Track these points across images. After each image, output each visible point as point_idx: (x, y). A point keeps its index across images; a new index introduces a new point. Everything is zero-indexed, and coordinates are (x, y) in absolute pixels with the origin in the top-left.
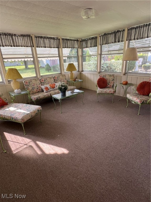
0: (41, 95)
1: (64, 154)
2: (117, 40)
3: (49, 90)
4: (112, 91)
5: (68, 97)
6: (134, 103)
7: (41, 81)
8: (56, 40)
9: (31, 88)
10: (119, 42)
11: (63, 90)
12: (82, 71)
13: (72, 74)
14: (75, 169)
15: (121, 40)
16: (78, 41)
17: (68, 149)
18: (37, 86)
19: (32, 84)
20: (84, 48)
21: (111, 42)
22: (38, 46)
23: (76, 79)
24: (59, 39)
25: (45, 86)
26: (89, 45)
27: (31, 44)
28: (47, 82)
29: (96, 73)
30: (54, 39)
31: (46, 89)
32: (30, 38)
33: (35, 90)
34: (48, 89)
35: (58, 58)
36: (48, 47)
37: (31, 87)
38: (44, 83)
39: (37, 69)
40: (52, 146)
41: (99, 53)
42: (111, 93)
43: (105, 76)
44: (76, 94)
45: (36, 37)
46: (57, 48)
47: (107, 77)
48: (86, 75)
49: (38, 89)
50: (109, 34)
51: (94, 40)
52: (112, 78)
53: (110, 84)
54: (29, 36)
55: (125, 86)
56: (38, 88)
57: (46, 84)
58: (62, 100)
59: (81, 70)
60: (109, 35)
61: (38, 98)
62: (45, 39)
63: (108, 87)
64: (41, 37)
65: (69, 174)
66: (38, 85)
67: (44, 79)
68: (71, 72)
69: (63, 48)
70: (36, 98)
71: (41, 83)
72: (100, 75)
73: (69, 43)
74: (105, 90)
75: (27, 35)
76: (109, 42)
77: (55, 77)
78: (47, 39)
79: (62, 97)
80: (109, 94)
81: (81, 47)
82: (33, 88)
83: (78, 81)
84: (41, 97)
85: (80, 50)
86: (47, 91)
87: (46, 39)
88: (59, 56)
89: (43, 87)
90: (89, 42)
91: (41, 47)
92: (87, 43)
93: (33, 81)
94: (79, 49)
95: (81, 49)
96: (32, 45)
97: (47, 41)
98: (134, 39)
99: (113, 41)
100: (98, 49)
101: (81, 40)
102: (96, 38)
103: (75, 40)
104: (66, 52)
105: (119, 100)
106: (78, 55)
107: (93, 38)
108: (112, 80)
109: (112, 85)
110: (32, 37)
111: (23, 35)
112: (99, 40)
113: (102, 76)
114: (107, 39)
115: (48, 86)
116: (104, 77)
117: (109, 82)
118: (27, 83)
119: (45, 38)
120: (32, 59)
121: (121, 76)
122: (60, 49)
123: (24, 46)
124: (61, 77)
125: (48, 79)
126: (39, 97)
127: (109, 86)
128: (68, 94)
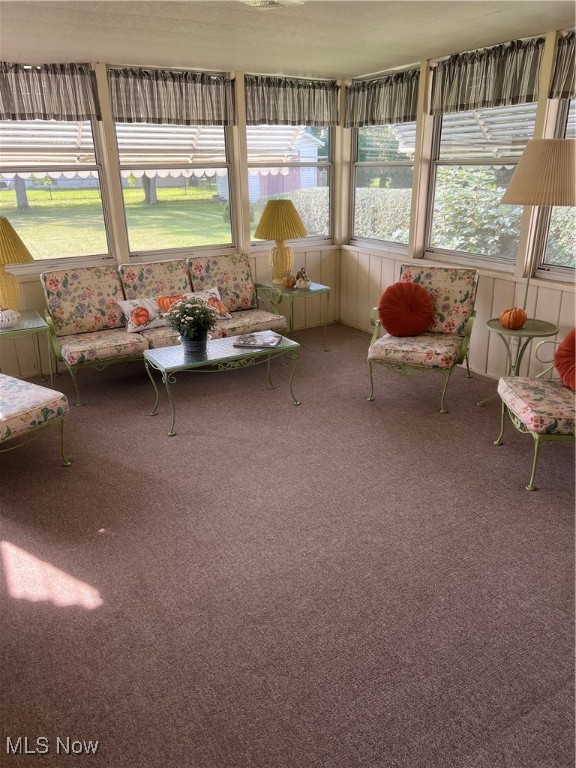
0: (104, 345)
2: (506, 95)
3: (152, 325)
4: (440, 357)
6: (518, 426)
7: (125, 278)
8: (213, 87)
9: (73, 309)
10: (515, 100)
12: (350, 240)
13: (281, 254)
15: (524, 92)
16: (333, 86)
18: (102, 302)
19: (80, 292)
20: (361, 125)
21: (481, 99)
23: (298, 278)
24: (233, 81)
25: (136, 302)
26: (383, 112)
27: (87, 109)
30: (205, 79)
31: (137, 316)
32: (88, 78)
33: (89, 320)
34: (149, 320)
35: (222, 172)
36: (169, 121)
37: (73, 300)
38: (135, 288)
39: (114, 219)
41: (427, 152)
42: (435, 367)
43: (428, 276)
45: (117, 74)
46: (219, 123)
47: (439, 283)
48: (364, 260)
49: (103, 314)
50: (473, 58)
51: (405, 84)
52: (460, 287)
53: (448, 319)
54: (82, 69)
56: (104, 308)
57: (147, 294)
59: (342, 232)
60: (473, 63)
61: (85, 354)
62: (160, 82)
63: (433, 334)
64: (140, 74)
66: (105, 296)
67: (136, 272)
68: (280, 242)
69: (248, 123)
70: (75, 356)
71: (123, 286)
72: (405, 271)
73: (284, 100)
74: (405, 348)
75: (72, 66)
76: (472, 101)
77: (195, 263)
78: (170, 83)
81: (348, 121)
82: (80, 309)
83: (307, 290)
84: (100, 353)
85: (343, 135)
86: (142, 327)
87: (165, 80)
88: (230, 164)
89: (127, 307)
90: (384, 93)
91: (139, 120)
92: (373, 102)
93: (87, 279)
94: (338, 129)
95: (347, 131)
96: (93, 111)
97: (168, 91)
99: (490, 97)
101: (349, 84)
102: (416, 73)
103: (320, 85)
104: (269, 140)
106: (332, 160)
107: (400, 76)
108: (460, 297)
109: (458, 322)
110: (93, 74)
111: (54, 66)
112: (425, 84)
113: (414, 274)
114: (464, 83)
115: (150, 304)
116: (422, 279)
117: (446, 307)
118: (54, 282)
119: (158, 75)
121: (514, 279)
122: (235, 129)
123: (56, 117)
124: (225, 265)
125: (158, 270)
126: (92, 352)
127: (435, 329)
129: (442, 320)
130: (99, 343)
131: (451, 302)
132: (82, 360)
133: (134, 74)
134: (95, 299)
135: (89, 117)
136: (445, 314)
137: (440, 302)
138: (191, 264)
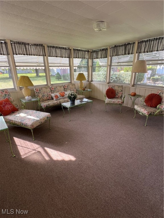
0: (51, 103)
1: (71, 161)
2: (127, 53)
3: (59, 99)
4: (120, 102)
5: (77, 106)
6: (141, 114)
7: (51, 89)
8: (67, 50)
9: (42, 96)
10: (129, 54)
11: (73, 99)
12: (92, 81)
13: (81, 83)
14: (81, 176)
15: (131, 52)
16: (88, 51)
17: (75, 157)
18: (47, 94)
19: (43, 92)
20: (94, 59)
21: (121, 53)
22: (50, 55)
23: (85, 88)
24: (71, 49)
25: (55, 94)
26: (99, 56)
27: (43, 54)
28: (57, 90)
29: (105, 83)
30: (65, 49)
31: (56, 97)
32: (43, 47)
33: (45, 98)
34: (58, 97)
35: (69, 68)
36: (59, 57)
37: (41, 94)
38: (54, 91)
39: (48, 78)
40: (60, 153)
41: (109, 64)
42: (119, 104)
43: (114, 87)
44: (85, 103)
45: (49, 47)
46: (68, 58)
47: (116, 88)
48: (96, 85)
49: (48, 97)
50: (119, 46)
51: (104, 51)
52: (121, 88)
53: (118, 95)
54: (41, 45)
55: (133, 98)
56: (48, 95)
57: (56, 92)
58: (71, 108)
59: (90, 80)
60: (119, 47)
61: (48, 105)
62: (57, 49)
63: (116, 98)
64: (53, 47)
65: (76, 181)
67: (54, 88)
68: (81, 81)
69: (74, 58)
70: (45, 105)
71: (51, 91)
72: (109, 86)
73: (80, 53)
74: (113, 101)
75: (40, 44)
76: (119, 54)
78: (59, 49)
79: (71, 105)
80: (117, 104)
81: (91, 58)
82: (43, 96)
83: (87, 90)
84: (50, 105)
85: (90, 61)
86: (57, 99)
87: (58, 49)
88: (70, 66)
89: (53, 95)
90: (100, 53)
91: (53, 56)
92: (97, 55)
93: (44, 89)
94: (89, 60)
95: (91, 60)
96: (44, 54)
97: (58, 51)
98: (144, 52)
99: (123, 53)
100: (108, 60)
101: (91, 51)
102: (107, 49)
103: (86, 51)
104: (77, 62)
105: (127, 111)
106: (88, 65)
107: (103, 50)
108: (121, 91)
109: (120, 96)
110: (44, 46)
111: (36, 44)
112: (109, 51)
113: (111, 87)
114: (117, 52)
115: (58, 94)
116: (113, 87)
117: (118, 93)
118: (37, 90)
119: (57, 47)
120: (43, 68)
121: (130, 87)
122: (71, 59)
123: (37, 55)
124: (71, 86)
125: (58, 87)
126: (49, 105)
127: (117, 96)
128: (77, 102)
129: (117, 95)
130: (50, 103)
131: (119, 92)
132: (47, 106)
133: (52, 47)
134: (46, 94)
135: (43, 55)
136: (118, 94)
137: (117, 92)
138: (64, 86)
